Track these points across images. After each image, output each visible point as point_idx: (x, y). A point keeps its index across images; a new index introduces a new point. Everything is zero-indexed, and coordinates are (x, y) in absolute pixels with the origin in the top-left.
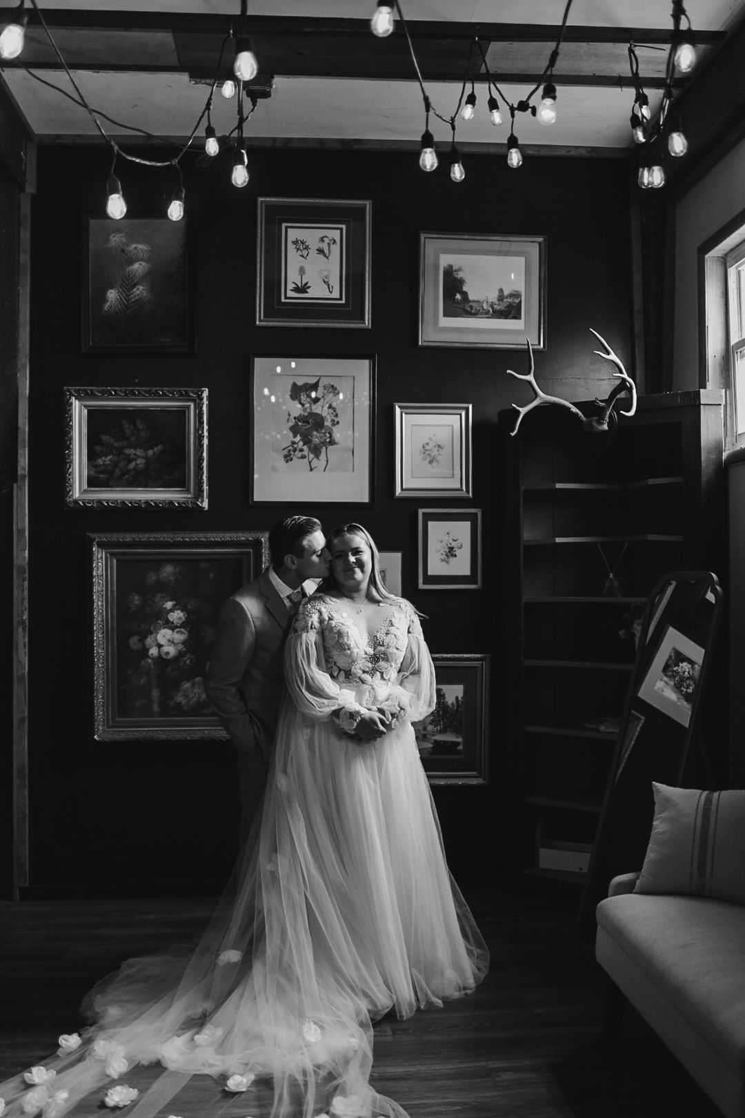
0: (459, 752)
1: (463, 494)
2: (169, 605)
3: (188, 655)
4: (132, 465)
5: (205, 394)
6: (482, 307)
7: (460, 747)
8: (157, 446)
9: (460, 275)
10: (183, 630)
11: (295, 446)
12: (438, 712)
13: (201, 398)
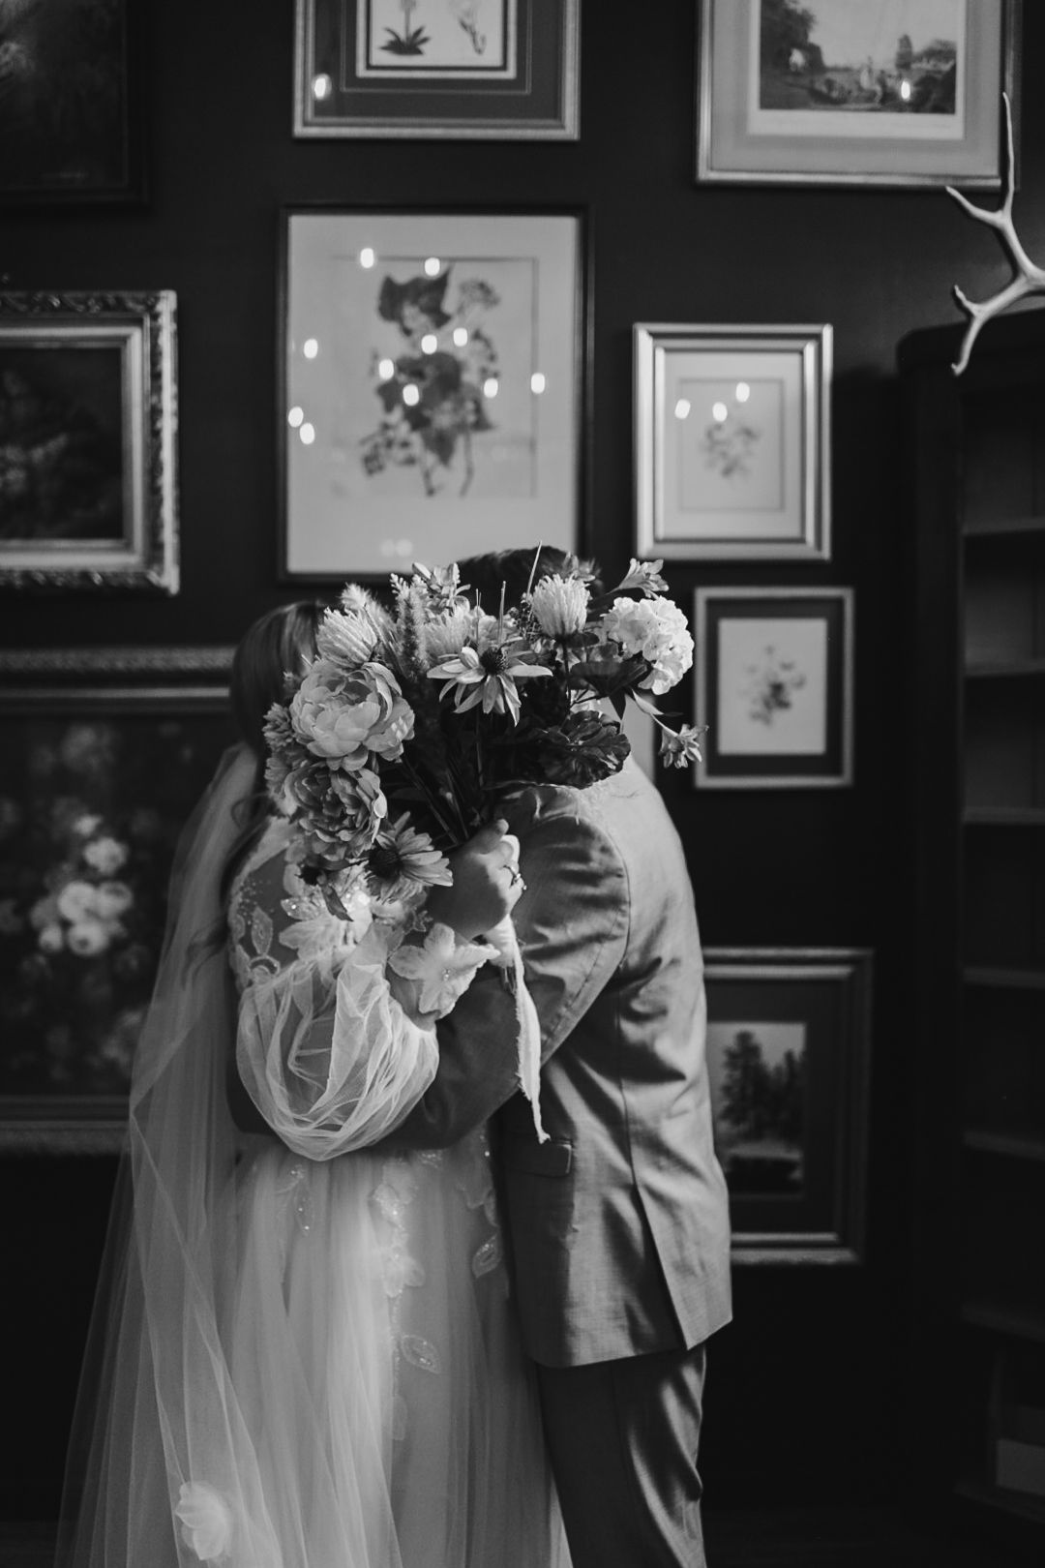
0: (794, 1187)
1: (807, 551)
2: (87, 824)
3: (135, 948)
5: (167, 303)
6: (858, 83)
7: (797, 1175)
8: (53, 435)
9: (801, 4)
10: (121, 887)
12: (743, 1090)
13: (155, 317)
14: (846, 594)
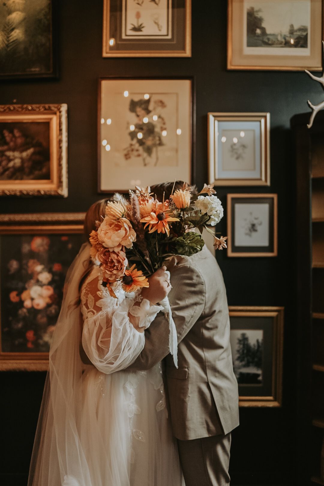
0: (259, 382)
1: (262, 183)
2: (39, 268)
3: (54, 306)
4: (11, 164)
5: (64, 108)
6: (277, 39)
8: (29, 148)
9: (259, 15)
10: (50, 287)
11: (133, 147)
12: (243, 351)
13: (60, 112)
14: (275, 196)
